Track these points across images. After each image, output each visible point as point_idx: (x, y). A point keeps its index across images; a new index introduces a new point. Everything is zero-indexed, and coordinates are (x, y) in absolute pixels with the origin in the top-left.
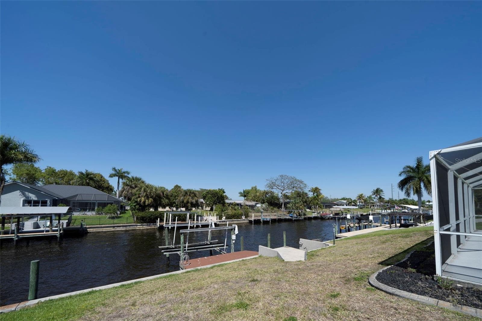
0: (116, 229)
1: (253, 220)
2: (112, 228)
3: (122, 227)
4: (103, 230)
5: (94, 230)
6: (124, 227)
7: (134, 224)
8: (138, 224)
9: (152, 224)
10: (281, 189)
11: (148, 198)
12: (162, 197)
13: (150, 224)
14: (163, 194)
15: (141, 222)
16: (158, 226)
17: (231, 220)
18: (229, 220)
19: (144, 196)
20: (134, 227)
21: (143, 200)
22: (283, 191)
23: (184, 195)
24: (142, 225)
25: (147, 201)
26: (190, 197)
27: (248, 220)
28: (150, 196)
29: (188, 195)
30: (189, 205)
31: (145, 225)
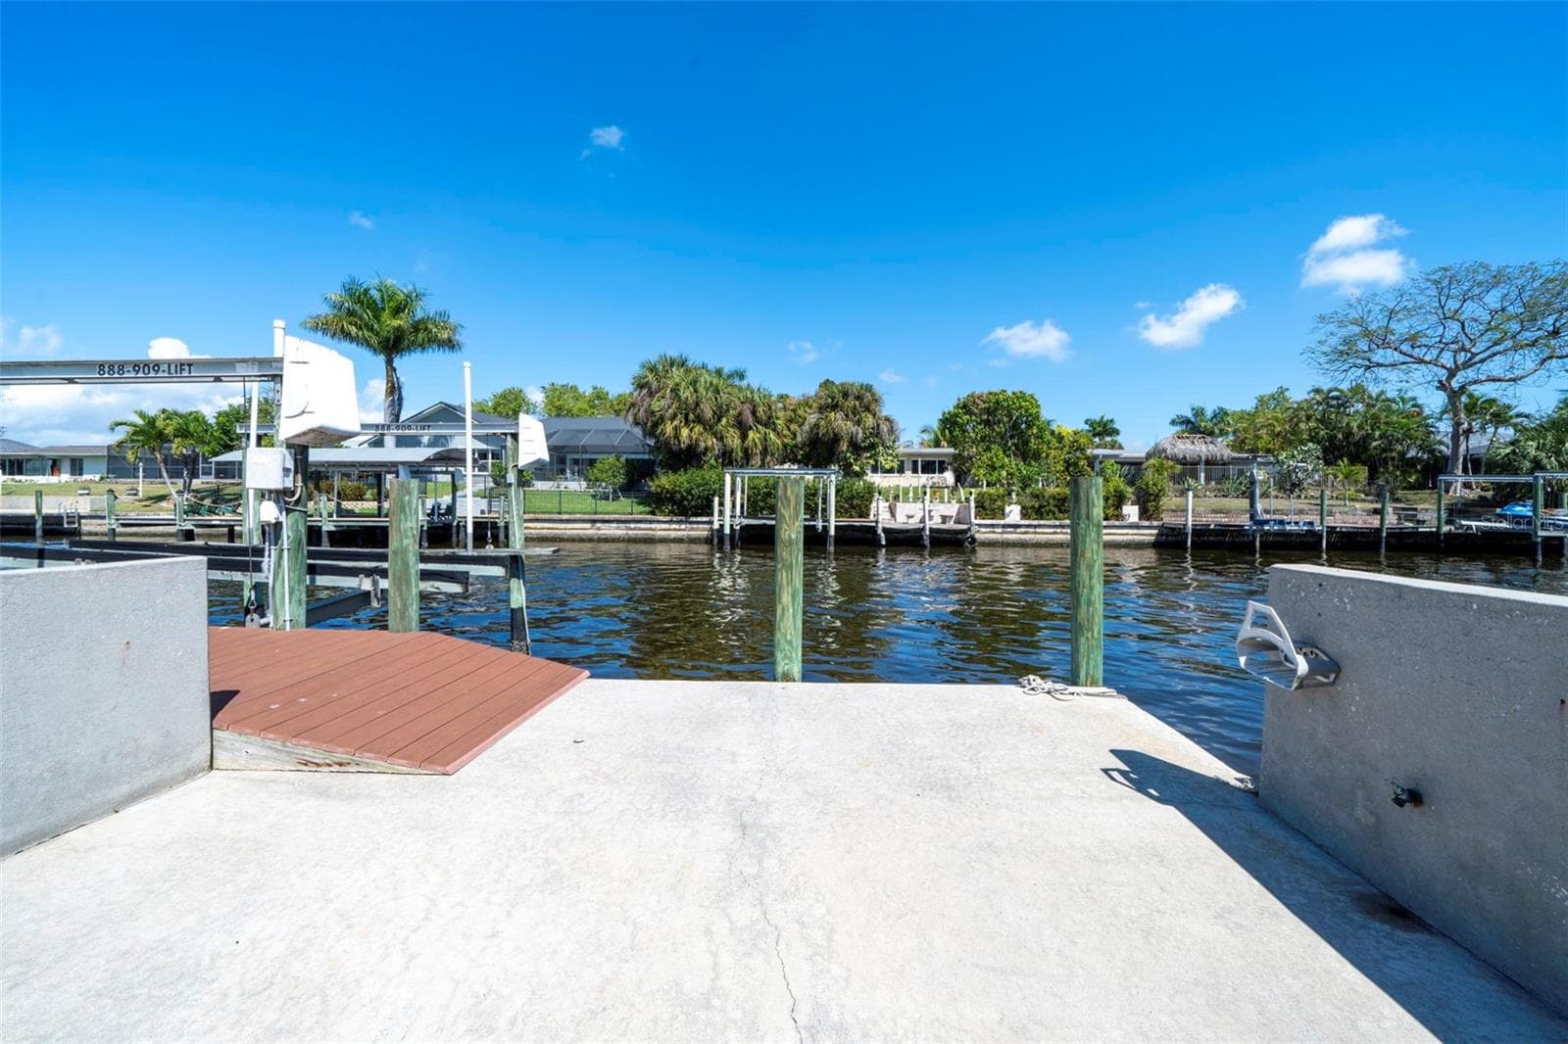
0: (599, 529)
1: (1189, 530)
2: (589, 525)
3: (615, 525)
4: (565, 529)
5: (543, 528)
6: (621, 525)
7: (649, 517)
8: (662, 518)
9: (699, 519)
10: (1435, 362)
11: (687, 422)
12: (751, 421)
13: (694, 519)
14: (754, 413)
15: (672, 512)
16: (716, 526)
17: (1052, 522)
18: (1042, 522)
19: (674, 417)
20: (648, 526)
21: (669, 429)
22: (1452, 374)
23: (822, 409)
24: (671, 522)
25: (685, 432)
26: (840, 415)
27: (1156, 531)
28: (691, 417)
29: (835, 407)
30: (845, 448)
31: (679, 522)
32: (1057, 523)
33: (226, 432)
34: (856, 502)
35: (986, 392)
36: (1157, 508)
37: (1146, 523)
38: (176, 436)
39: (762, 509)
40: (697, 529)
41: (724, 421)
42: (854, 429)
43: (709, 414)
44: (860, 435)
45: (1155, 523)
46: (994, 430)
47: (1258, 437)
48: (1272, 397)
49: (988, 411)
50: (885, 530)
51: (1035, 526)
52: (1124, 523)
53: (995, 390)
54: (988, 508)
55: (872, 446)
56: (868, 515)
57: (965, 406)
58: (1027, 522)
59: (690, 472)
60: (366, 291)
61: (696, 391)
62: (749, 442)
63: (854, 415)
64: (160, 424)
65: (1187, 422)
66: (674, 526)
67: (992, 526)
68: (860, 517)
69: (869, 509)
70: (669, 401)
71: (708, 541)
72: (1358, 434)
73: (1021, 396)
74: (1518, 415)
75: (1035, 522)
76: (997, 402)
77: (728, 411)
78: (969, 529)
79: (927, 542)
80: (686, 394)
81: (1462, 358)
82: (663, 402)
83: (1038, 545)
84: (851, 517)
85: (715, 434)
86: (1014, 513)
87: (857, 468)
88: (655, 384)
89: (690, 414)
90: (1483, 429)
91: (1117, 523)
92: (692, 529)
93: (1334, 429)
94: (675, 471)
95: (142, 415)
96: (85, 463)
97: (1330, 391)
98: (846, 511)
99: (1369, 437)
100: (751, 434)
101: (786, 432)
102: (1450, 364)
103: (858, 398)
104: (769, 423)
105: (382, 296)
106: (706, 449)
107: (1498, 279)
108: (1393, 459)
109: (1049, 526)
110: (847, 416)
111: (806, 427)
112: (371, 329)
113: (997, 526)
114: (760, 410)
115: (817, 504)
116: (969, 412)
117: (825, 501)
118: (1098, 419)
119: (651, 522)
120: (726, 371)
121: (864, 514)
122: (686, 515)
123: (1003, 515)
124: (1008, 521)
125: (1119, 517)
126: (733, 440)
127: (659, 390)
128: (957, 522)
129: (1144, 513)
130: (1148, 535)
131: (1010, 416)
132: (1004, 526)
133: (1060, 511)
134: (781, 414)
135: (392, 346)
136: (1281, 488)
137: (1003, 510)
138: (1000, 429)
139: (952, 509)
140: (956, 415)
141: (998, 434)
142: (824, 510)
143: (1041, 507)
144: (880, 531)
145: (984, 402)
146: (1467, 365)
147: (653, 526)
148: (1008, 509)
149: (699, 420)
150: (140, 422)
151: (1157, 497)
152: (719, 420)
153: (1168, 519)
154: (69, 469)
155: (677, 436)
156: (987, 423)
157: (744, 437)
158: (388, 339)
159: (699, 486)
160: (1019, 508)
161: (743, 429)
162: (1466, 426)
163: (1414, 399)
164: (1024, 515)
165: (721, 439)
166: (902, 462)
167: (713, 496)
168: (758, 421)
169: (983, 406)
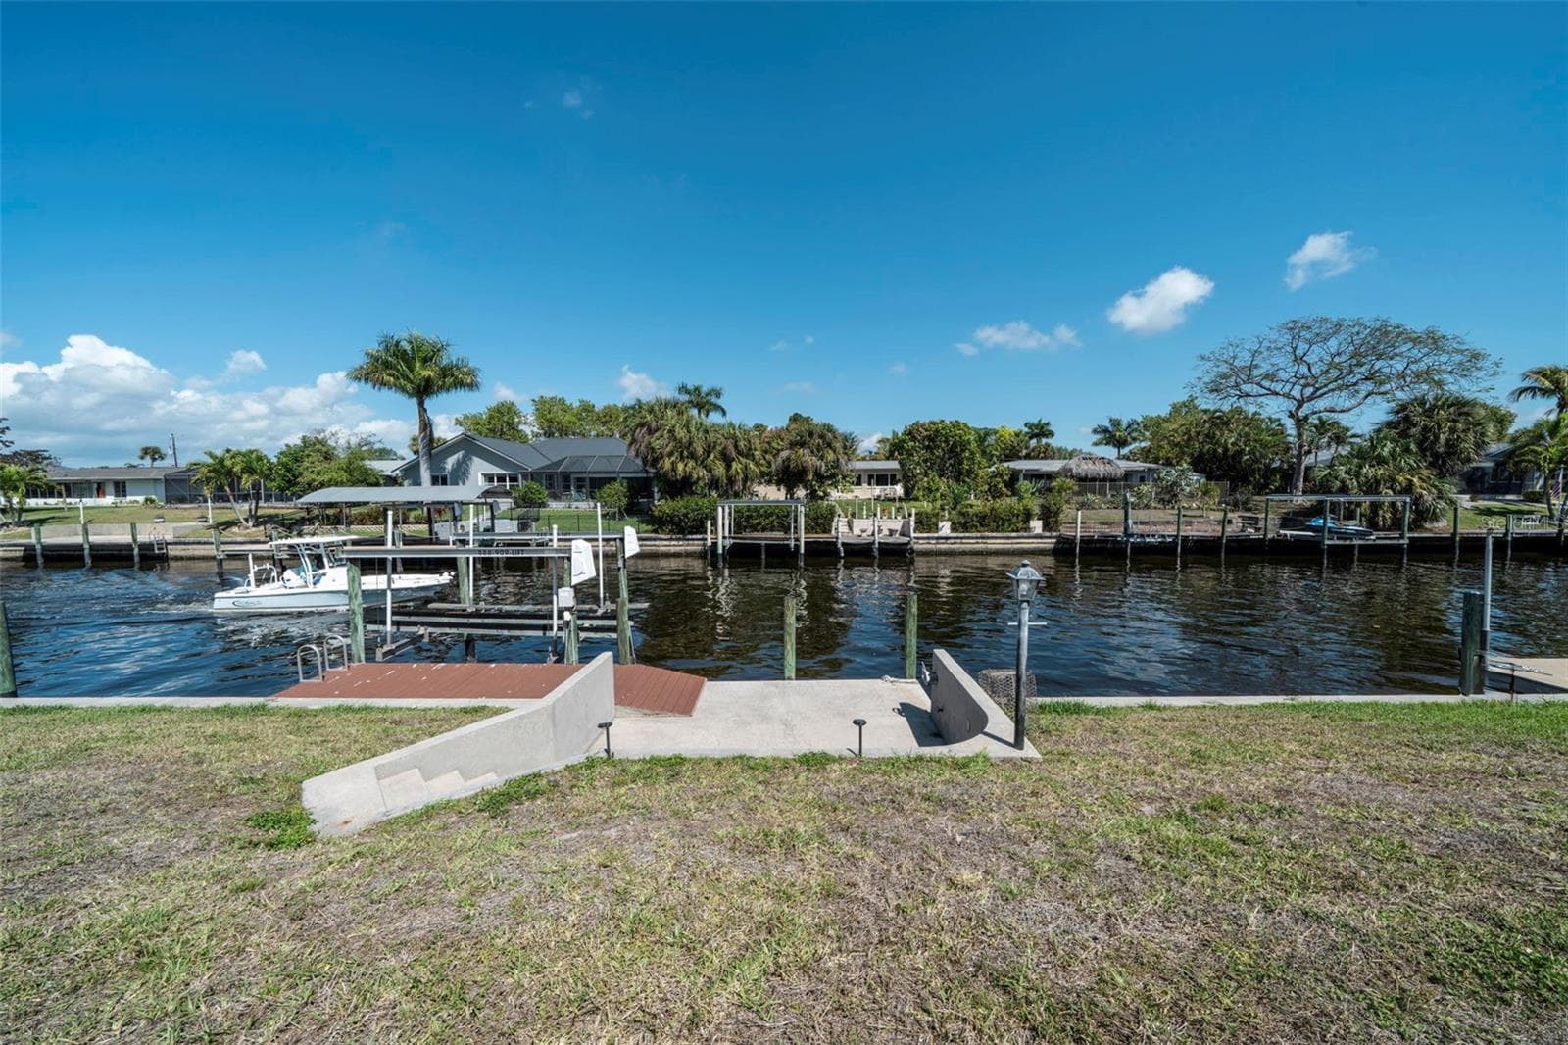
1: (1078, 540)
7: (653, 535)
8: (663, 537)
9: (694, 537)
10: (1287, 396)
11: (682, 458)
12: (734, 454)
13: (690, 537)
14: (736, 446)
15: (671, 532)
16: (709, 543)
17: (974, 535)
18: (967, 535)
19: (671, 454)
20: (653, 543)
21: (667, 463)
22: (1300, 405)
23: (792, 445)
24: (671, 539)
25: (680, 466)
26: (807, 451)
27: (1054, 541)
28: (686, 453)
29: (802, 444)
30: (811, 478)
31: (678, 540)
32: (979, 535)
33: (289, 470)
34: (821, 521)
35: (928, 421)
36: (1056, 522)
37: (1048, 534)
38: (243, 472)
39: (745, 528)
40: (693, 545)
41: (712, 456)
42: (818, 463)
43: (700, 451)
44: (824, 468)
45: (1054, 534)
46: (933, 454)
47: (1161, 447)
48: (1184, 404)
49: (930, 439)
50: (843, 544)
51: (962, 538)
52: (1031, 534)
53: (936, 419)
54: (926, 523)
55: (833, 476)
56: (830, 531)
57: (910, 434)
58: (955, 535)
59: (685, 499)
60: (397, 343)
61: (689, 432)
62: (733, 471)
63: (818, 452)
64: (228, 463)
65: (1106, 431)
66: (673, 543)
67: (928, 538)
68: (824, 532)
69: (831, 527)
70: (667, 441)
71: (702, 555)
72: (1232, 449)
73: (956, 425)
74: (1354, 436)
75: (962, 535)
76: (937, 431)
77: (715, 447)
78: (909, 543)
79: (876, 553)
80: (681, 433)
81: (1309, 391)
82: (660, 441)
83: (964, 553)
84: (817, 533)
85: (705, 467)
86: (945, 528)
87: (821, 494)
88: (654, 425)
89: (685, 450)
90: (1329, 445)
91: (1025, 534)
92: (688, 545)
93: (1217, 443)
94: (673, 498)
95: (211, 455)
96: (128, 485)
97: (1216, 411)
98: (813, 528)
99: (1241, 452)
100: (734, 464)
101: (763, 461)
102: (1298, 397)
103: (822, 437)
104: (749, 455)
105: (412, 348)
106: (698, 479)
107: (1338, 327)
108: (1259, 469)
109: (973, 538)
110: (812, 452)
111: (779, 460)
112: (407, 378)
113: (933, 538)
114: (742, 444)
115: (789, 524)
116: (914, 439)
117: (796, 521)
118: (1036, 422)
119: (655, 540)
120: (704, 390)
121: (827, 531)
122: (683, 534)
123: (937, 530)
124: (941, 534)
125: (1027, 529)
126: (720, 470)
127: (657, 430)
128: (902, 534)
129: (1046, 527)
130: (1049, 543)
131: (947, 442)
132: (937, 538)
133: (982, 526)
134: (758, 446)
135: (423, 391)
136: (1162, 501)
137: (937, 526)
138: (939, 452)
139: (897, 524)
140: (904, 441)
141: (937, 457)
142: (795, 528)
143: (967, 522)
144: (839, 546)
145: (926, 431)
146: (1311, 399)
147: (657, 543)
148: (940, 525)
149: (692, 456)
150: (210, 461)
151: (1057, 514)
152: (708, 456)
153: (1066, 531)
154: (113, 491)
155: (674, 469)
156: (928, 448)
157: (728, 467)
158: (419, 386)
159: (693, 510)
160: (949, 523)
161: (728, 461)
162: (1306, 448)
163: (1279, 420)
164: (954, 529)
165: (710, 470)
166: (860, 477)
167: (706, 518)
168: (740, 453)
169: (925, 434)
